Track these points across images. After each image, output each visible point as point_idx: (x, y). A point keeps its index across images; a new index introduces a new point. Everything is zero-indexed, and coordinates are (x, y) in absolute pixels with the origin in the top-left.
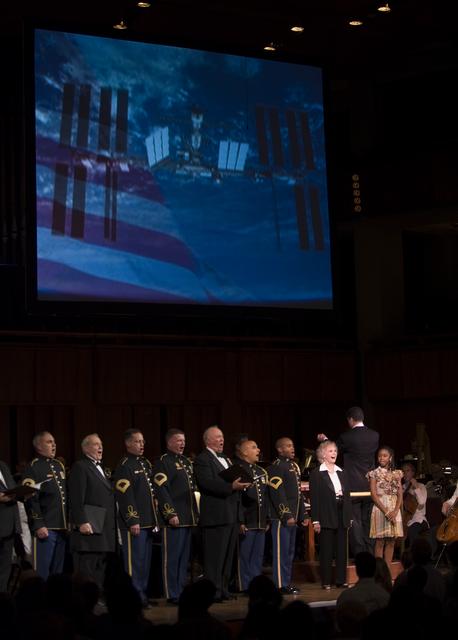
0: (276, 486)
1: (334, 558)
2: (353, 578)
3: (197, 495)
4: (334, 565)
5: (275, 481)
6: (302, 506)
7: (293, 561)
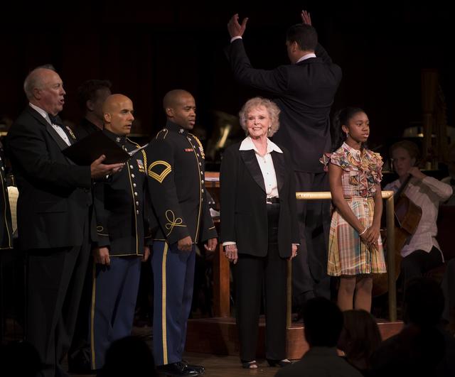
0: (160, 178)
1: (262, 313)
2: (299, 347)
3: (13, 191)
4: (262, 324)
5: (159, 169)
6: (205, 213)
7: (191, 317)
